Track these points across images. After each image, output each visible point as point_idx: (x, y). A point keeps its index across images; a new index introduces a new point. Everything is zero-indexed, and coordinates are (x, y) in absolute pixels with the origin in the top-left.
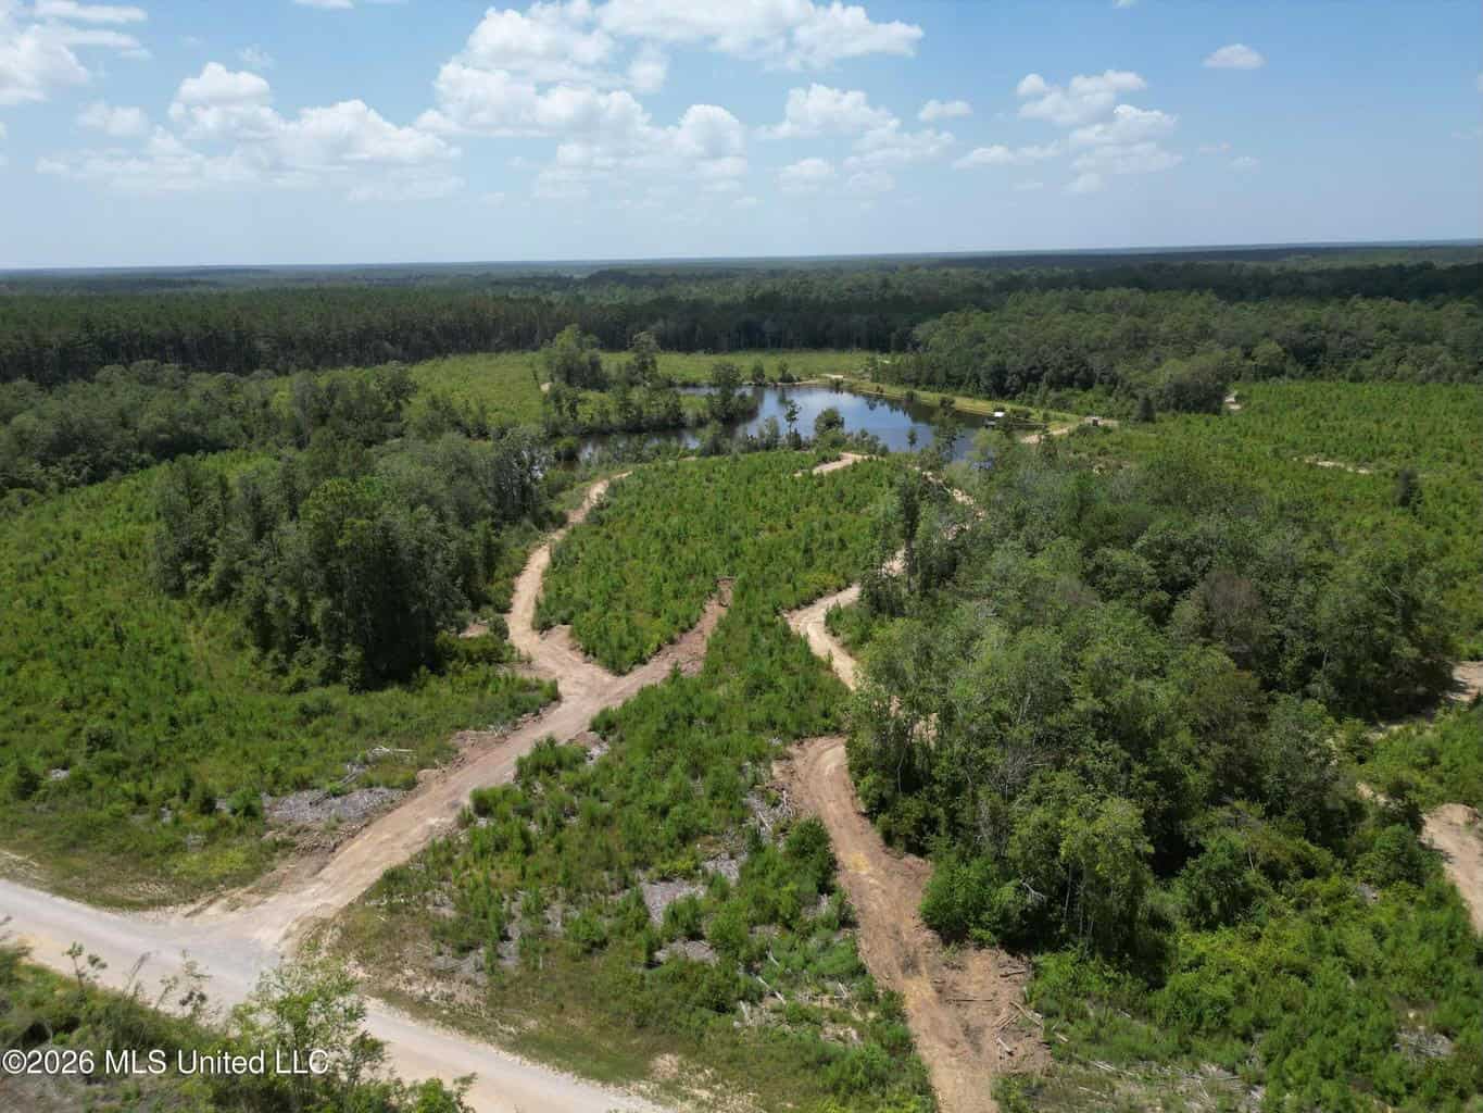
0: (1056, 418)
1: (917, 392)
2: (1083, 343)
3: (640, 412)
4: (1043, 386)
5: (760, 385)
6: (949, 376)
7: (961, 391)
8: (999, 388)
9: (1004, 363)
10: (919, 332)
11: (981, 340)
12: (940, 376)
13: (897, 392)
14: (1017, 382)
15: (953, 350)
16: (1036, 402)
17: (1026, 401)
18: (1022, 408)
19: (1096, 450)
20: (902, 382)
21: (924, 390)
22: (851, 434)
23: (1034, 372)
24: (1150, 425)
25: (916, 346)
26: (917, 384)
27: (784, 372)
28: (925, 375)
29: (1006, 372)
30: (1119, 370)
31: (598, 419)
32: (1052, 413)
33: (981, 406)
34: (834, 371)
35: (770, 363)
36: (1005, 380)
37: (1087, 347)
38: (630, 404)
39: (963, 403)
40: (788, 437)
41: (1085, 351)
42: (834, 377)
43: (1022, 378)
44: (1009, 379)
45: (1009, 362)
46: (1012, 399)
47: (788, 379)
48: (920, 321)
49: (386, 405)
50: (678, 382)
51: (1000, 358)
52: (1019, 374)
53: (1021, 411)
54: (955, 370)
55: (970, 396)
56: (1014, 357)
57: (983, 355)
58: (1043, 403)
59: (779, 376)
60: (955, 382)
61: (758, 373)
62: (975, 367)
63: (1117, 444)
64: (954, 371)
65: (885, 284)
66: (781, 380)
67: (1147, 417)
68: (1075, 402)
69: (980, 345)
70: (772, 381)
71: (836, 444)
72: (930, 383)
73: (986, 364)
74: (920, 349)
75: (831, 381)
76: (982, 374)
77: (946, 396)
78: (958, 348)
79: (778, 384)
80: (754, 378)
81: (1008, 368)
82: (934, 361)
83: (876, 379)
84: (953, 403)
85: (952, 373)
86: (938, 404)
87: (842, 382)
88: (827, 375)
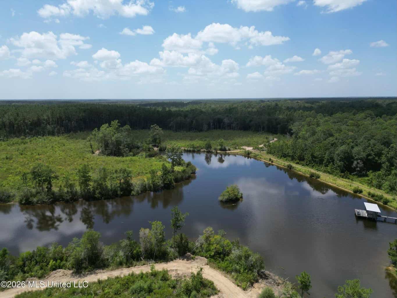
1: (294, 165)
5: (209, 152)
6: (313, 156)
8: (349, 169)
9: (351, 152)
11: (331, 135)
12: (308, 156)
13: (284, 163)
14: (361, 165)
15: (315, 140)
20: (284, 156)
21: (297, 163)
23: (370, 157)
25: (291, 134)
26: (293, 159)
27: (221, 146)
28: (298, 153)
29: (353, 158)
34: (249, 145)
35: (215, 141)
36: (353, 162)
39: (325, 178)
42: (247, 149)
43: (364, 162)
44: (355, 162)
47: (223, 149)
48: (294, 121)
51: (347, 148)
52: (361, 159)
54: (318, 153)
56: (356, 148)
57: (334, 145)
58: (393, 189)
59: (219, 147)
60: (318, 162)
61: (208, 146)
62: (330, 153)
70: (215, 149)
72: (301, 160)
73: (338, 151)
74: (294, 137)
75: (245, 152)
76: (335, 158)
77: (313, 171)
78: (318, 140)
79: (219, 151)
80: (207, 148)
81: (353, 155)
82: (303, 146)
83: (269, 152)
84: (319, 177)
85: (315, 155)
86: (308, 175)
87: (251, 153)
88: (244, 147)
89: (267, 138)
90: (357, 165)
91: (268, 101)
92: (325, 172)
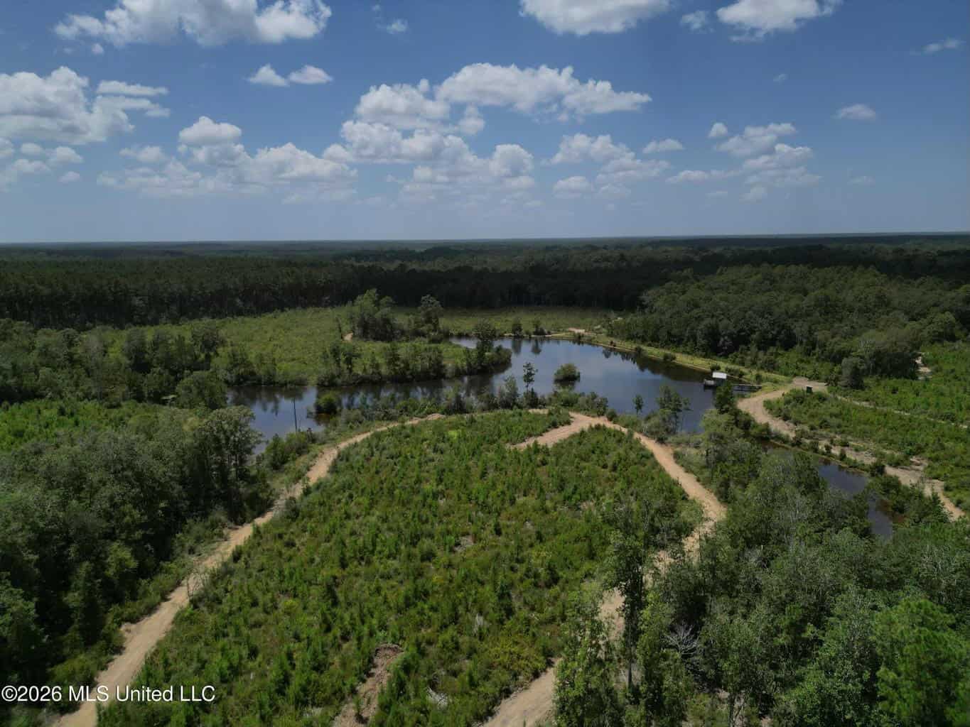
0: (767, 380)
1: (644, 347)
2: (783, 310)
3: (407, 365)
4: (754, 348)
5: (518, 337)
6: (670, 335)
7: (681, 348)
8: (713, 348)
9: (717, 326)
10: (647, 297)
11: (697, 306)
12: (663, 334)
13: (629, 346)
14: (729, 343)
15: (674, 314)
16: (748, 363)
17: (738, 360)
18: (735, 367)
19: (816, 422)
20: (631, 338)
21: (650, 345)
22: (583, 394)
23: (743, 334)
24: (861, 393)
25: (643, 307)
26: (644, 341)
27: (537, 327)
28: (650, 333)
29: (719, 334)
30: (819, 336)
31: (370, 371)
32: (764, 374)
33: (700, 363)
34: (578, 327)
35: (527, 320)
36: (719, 340)
37: (787, 313)
38: (398, 359)
39: (683, 359)
40: (526, 395)
41: (784, 316)
42: (577, 331)
43: (733, 339)
44: (722, 340)
45: (721, 326)
46: (726, 356)
47: (540, 333)
48: (649, 287)
49: (200, 356)
50: (455, 333)
51: (713, 321)
52: (730, 335)
53: (736, 371)
55: (688, 353)
56: (725, 321)
57: (699, 319)
58: (754, 363)
59: (534, 330)
60: (675, 341)
61: (517, 328)
62: (692, 329)
63: (836, 416)
64: (675, 331)
65: (622, 257)
66: (535, 333)
67: (856, 383)
68: (780, 361)
69: (696, 311)
70: (527, 333)
71: (569, 404)
72: (655, 341)
73: (702, 326)
74: (647, 311)
75: (574, 335)
76: (698, 334)
77: (668, 352)
78: (678, 312)
79: (533, 336)
80: (514, 331)
81: (720, 330)
82: (658, 322)
83: (610, 335)
84: (674, 358)
85: (673, 332)
86: (661, 358)
87: (583, 336)
88: (572, 329)
89: (605, 316)
90: (723, 343)
91: (605, 248)
92: (684, 352)
